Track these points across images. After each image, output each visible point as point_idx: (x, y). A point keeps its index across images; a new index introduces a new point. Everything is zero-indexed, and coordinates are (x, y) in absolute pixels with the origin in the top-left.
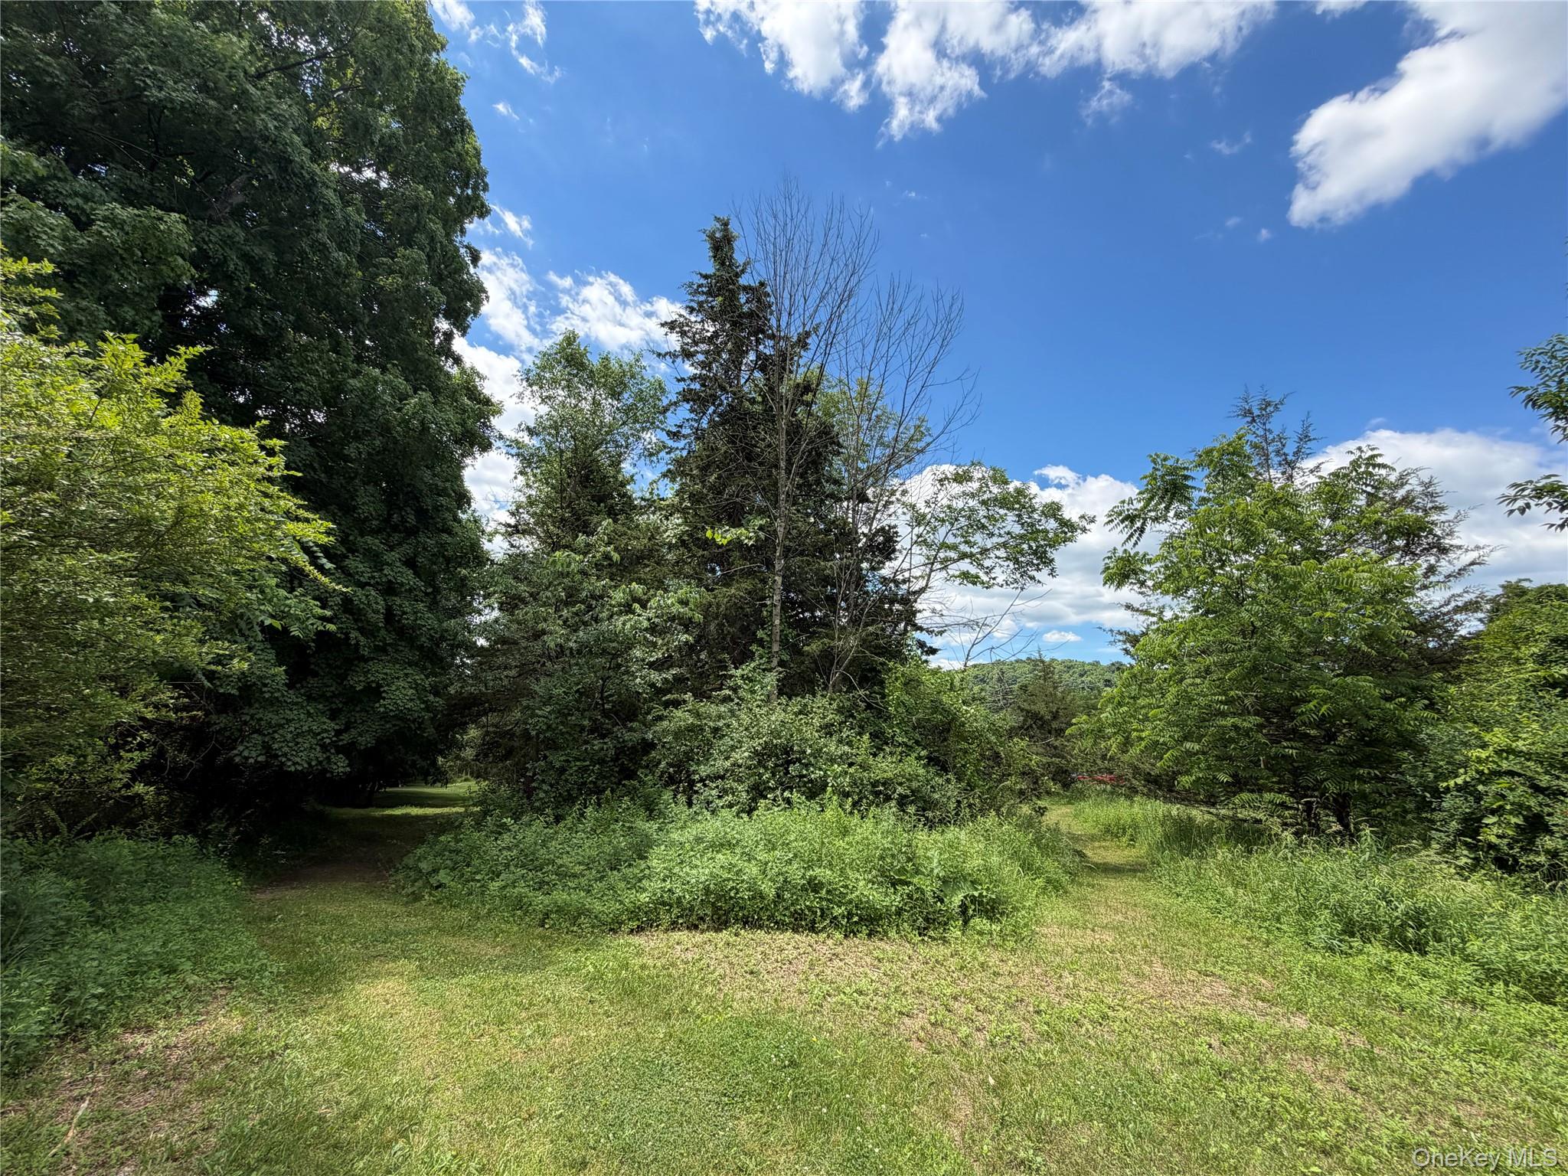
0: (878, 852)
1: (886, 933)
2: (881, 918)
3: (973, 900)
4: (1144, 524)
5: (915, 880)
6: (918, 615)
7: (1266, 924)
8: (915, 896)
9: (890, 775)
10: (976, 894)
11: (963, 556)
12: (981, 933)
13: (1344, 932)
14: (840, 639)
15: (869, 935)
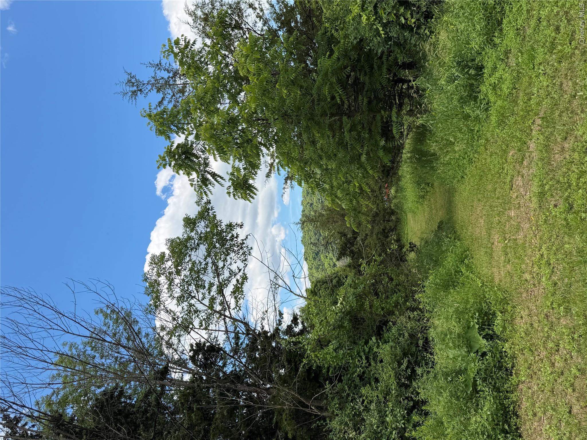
0: (454, 401)
1: (513, 402)
2: (502, 404)
3: (481, 329)
4: (209, 173)
5: (472, 375)
6: (266, 328)
7: (476, 137)
8: (483, 375)
9: (392, 374)
10: (477, 326)
11: (220, 292)
12: (504, 328)
13: (475, 101)
14: (283, 404)
15: (518, 416)
